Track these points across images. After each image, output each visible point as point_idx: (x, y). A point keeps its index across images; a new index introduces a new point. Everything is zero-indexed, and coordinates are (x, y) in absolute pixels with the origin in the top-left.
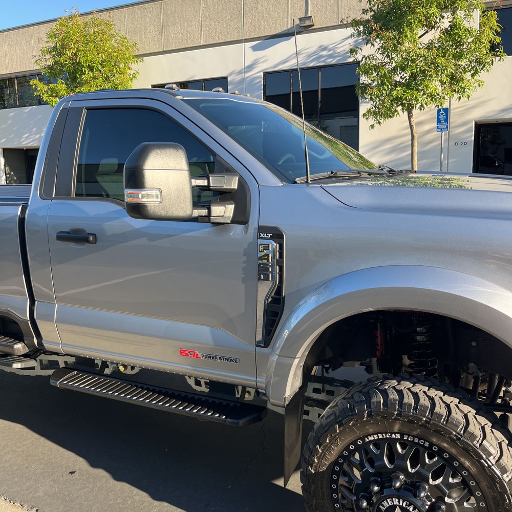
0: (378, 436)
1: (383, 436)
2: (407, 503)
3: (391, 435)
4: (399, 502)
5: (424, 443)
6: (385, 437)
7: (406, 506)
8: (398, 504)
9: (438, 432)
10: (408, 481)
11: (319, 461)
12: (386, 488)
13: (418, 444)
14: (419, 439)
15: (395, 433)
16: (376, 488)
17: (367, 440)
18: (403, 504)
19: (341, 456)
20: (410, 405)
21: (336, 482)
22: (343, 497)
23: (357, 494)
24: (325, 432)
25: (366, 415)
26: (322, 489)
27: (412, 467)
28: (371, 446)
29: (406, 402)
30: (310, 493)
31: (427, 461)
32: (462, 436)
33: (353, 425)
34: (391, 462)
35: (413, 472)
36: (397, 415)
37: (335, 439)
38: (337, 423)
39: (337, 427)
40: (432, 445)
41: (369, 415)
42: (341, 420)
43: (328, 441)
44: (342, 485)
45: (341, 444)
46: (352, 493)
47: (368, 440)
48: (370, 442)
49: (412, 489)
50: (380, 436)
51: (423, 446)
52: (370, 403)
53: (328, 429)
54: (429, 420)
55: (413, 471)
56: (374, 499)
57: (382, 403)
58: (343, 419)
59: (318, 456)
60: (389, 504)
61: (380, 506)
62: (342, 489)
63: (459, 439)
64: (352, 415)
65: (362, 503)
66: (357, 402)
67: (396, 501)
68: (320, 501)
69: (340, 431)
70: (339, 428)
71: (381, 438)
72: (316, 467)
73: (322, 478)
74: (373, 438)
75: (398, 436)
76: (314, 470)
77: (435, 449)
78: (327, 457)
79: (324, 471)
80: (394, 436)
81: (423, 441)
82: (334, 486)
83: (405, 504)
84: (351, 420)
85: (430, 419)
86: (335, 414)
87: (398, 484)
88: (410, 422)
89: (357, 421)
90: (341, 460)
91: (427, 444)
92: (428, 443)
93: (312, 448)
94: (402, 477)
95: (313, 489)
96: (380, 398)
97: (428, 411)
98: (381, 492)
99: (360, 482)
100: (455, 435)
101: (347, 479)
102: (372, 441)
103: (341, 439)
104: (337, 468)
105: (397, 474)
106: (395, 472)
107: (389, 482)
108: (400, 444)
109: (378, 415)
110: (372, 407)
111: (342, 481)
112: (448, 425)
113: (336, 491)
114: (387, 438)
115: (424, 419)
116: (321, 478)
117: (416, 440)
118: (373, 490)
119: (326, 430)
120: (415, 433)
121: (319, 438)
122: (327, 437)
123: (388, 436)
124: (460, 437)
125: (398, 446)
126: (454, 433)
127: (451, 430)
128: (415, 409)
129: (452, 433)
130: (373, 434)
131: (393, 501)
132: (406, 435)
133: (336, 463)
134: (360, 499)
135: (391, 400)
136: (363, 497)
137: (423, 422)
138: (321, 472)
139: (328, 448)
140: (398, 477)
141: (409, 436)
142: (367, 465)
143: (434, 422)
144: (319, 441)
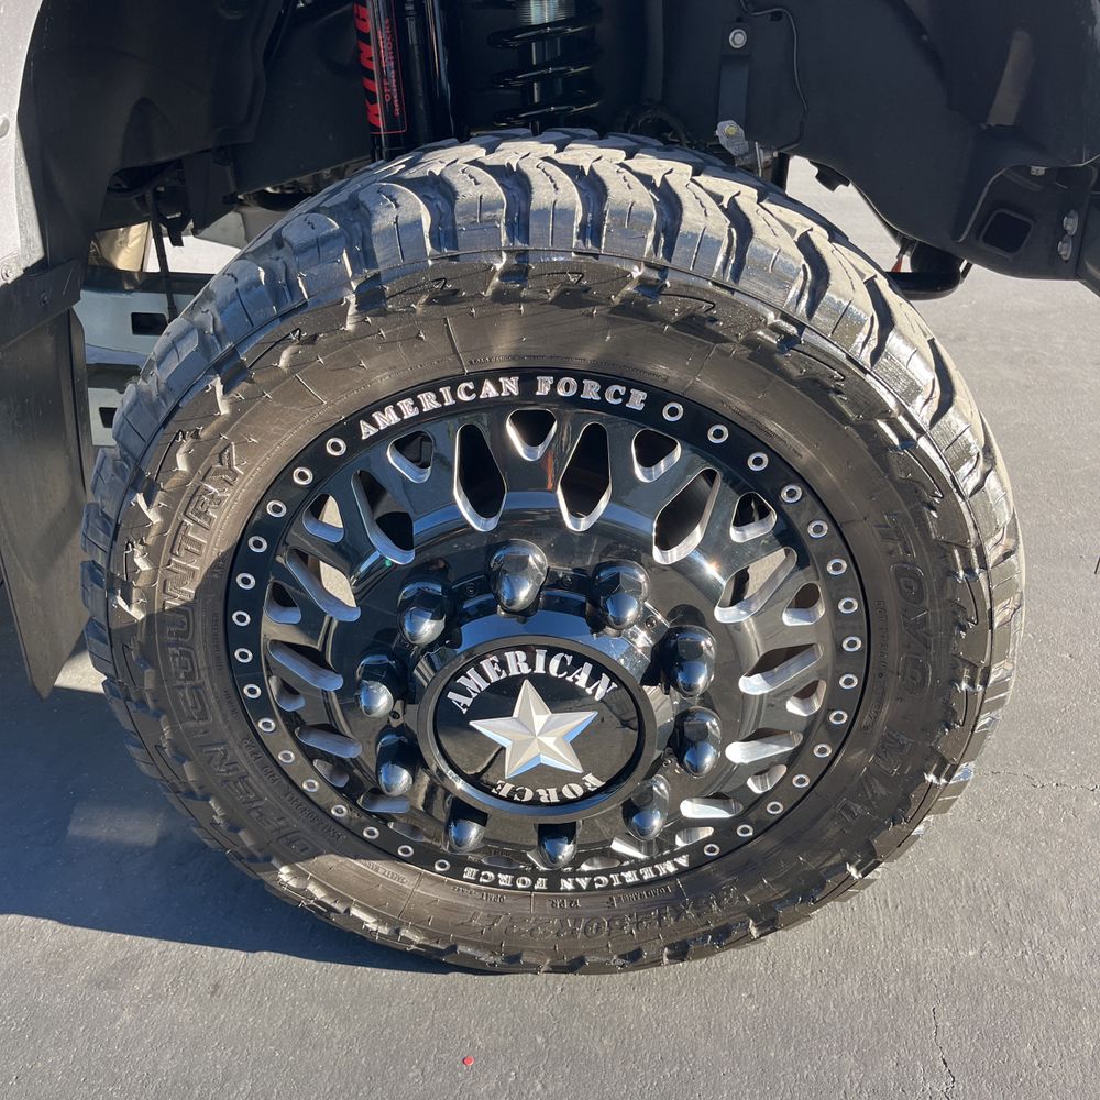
0: (418, 404)
1: (440, 398)
2: (564, 660)
3: (478, 389)
4: (531, 663)
5: (627, 397)
6: (449, 401)
7: (559, 672)
8: (526, 670)
9: (696, 327)
10: (564, 570)
11: (156, 566)
12: (471, 618)
13: (602, 405)
14: (604, 385)
15: (495, 376)
16: (428, 629)
17: (367, 431)
18: (546, 667)
19: (257, 524)
20: (564, 214)
21: (251, 636)
22: (288, 690)
23: (343, 667)
24: (165, 424)
25: (352, 299)
26: (190, 676)
27: (575, 511)
28: (388, 453)
29: (548, 204)
30: (142, 703)
31: (638, 471)
32: (801, 327)
33: (296, 364)
34: (483, 506)
35: (582, 529)
36: (505, 275)
37: (216, 449)
38: (217, 368)
39: (219, 388)
40: (657, 398)
41: (371, 299)
42: (234, 353)
43: (182, 464)
44: (277, 645)
45: (247, 470)
46: (326, 666)
47: (373, 431)
48: (383, 436)
49: (583, 599)
50: (429, 402)
51: (622, 411)
52: (366, 240)
53: (176, 408)
54: (655, 275)
55: (584, 524)
56: (423, 671)
57: (426, 227)
58: (241, 343)
59: (150, 541)
60: (487, 680)
61: (451, 695)
62: (280, 658)
63: (789, 342)
64: (283, 317)
65: (371, 698)
66: (300, 251)
67: (517, 663)
68: (191, 724)
69: (234, 405)
70: (226, 391)
71: (435, 411)
72: (148, 593)
73: (185, 635)
74: (394, 419)
75: (511, 386)
76: (142, 607)
77: (674, 413)
78: (193, 542)
79: (187, 604)
80: (489, 390)
81: (622, 390)
82: (244, 656)
83: (555, 664)
84: (284, 341)
85: (663, 270)
86: (202, 332)
87: (524, 593)
88: (572, 298)
89: (313, 339)
90: (258, 544)
91: (637, 401)
92: (643, 395)
93: (113, 517)
94: (537, 558)
95: (149, 684)
96: (419, 208)
97: (651, 234)
98: (448, 638)
99: (356, 616)
100: (775, 329)
101: (295, 616)
102: (391, 429)
103: (242, 444)
104: (246, 581)
105: (517, 551)
106: (507, 544)
107: (489, 591)
108: (518, 421)
109: (412, 291)
110: (379, 256)
111: (278, 627)
112: (744, 284)
113: (254, 673)
114: (459, 403)
115: (637, 272)
116: (179, 634)
117: (591, 391)
118: (414, 636)
119: (163, 414)
120: (586, 356)
121: (139, 461)
122: (173, 446)
123: (464, 397)
124: (793, 330)
125: (511, 432)
126: (771, 317)
127: (759, 306)
128: (591, 230)
129: (759, 321)
130: (393, 400)
131: (504, 665)
132: (546, 372)
133: (238, 557)
134: (359, 686)
135: (469, 207)
136: (372, 674)
137: (629, 289)
138: (175, 610)
139: (191, 499)
140: (522, 563)
141: (558, 374)
142: (377, 539)
143: (683, 279)
144: (140, 473)
